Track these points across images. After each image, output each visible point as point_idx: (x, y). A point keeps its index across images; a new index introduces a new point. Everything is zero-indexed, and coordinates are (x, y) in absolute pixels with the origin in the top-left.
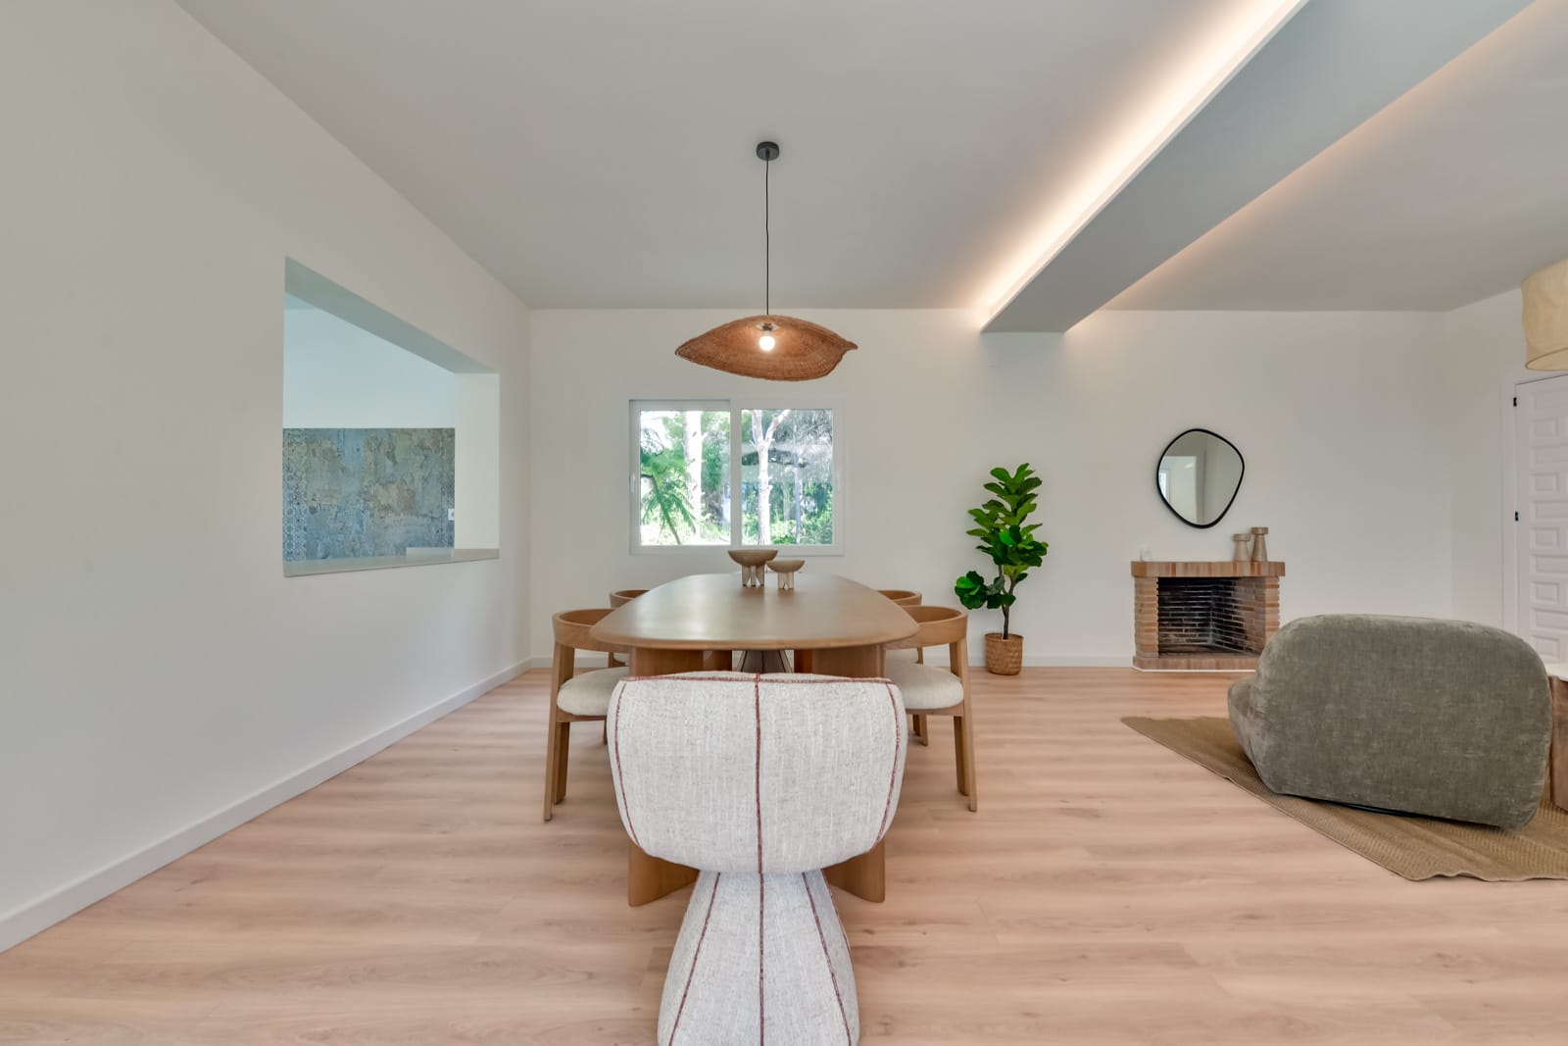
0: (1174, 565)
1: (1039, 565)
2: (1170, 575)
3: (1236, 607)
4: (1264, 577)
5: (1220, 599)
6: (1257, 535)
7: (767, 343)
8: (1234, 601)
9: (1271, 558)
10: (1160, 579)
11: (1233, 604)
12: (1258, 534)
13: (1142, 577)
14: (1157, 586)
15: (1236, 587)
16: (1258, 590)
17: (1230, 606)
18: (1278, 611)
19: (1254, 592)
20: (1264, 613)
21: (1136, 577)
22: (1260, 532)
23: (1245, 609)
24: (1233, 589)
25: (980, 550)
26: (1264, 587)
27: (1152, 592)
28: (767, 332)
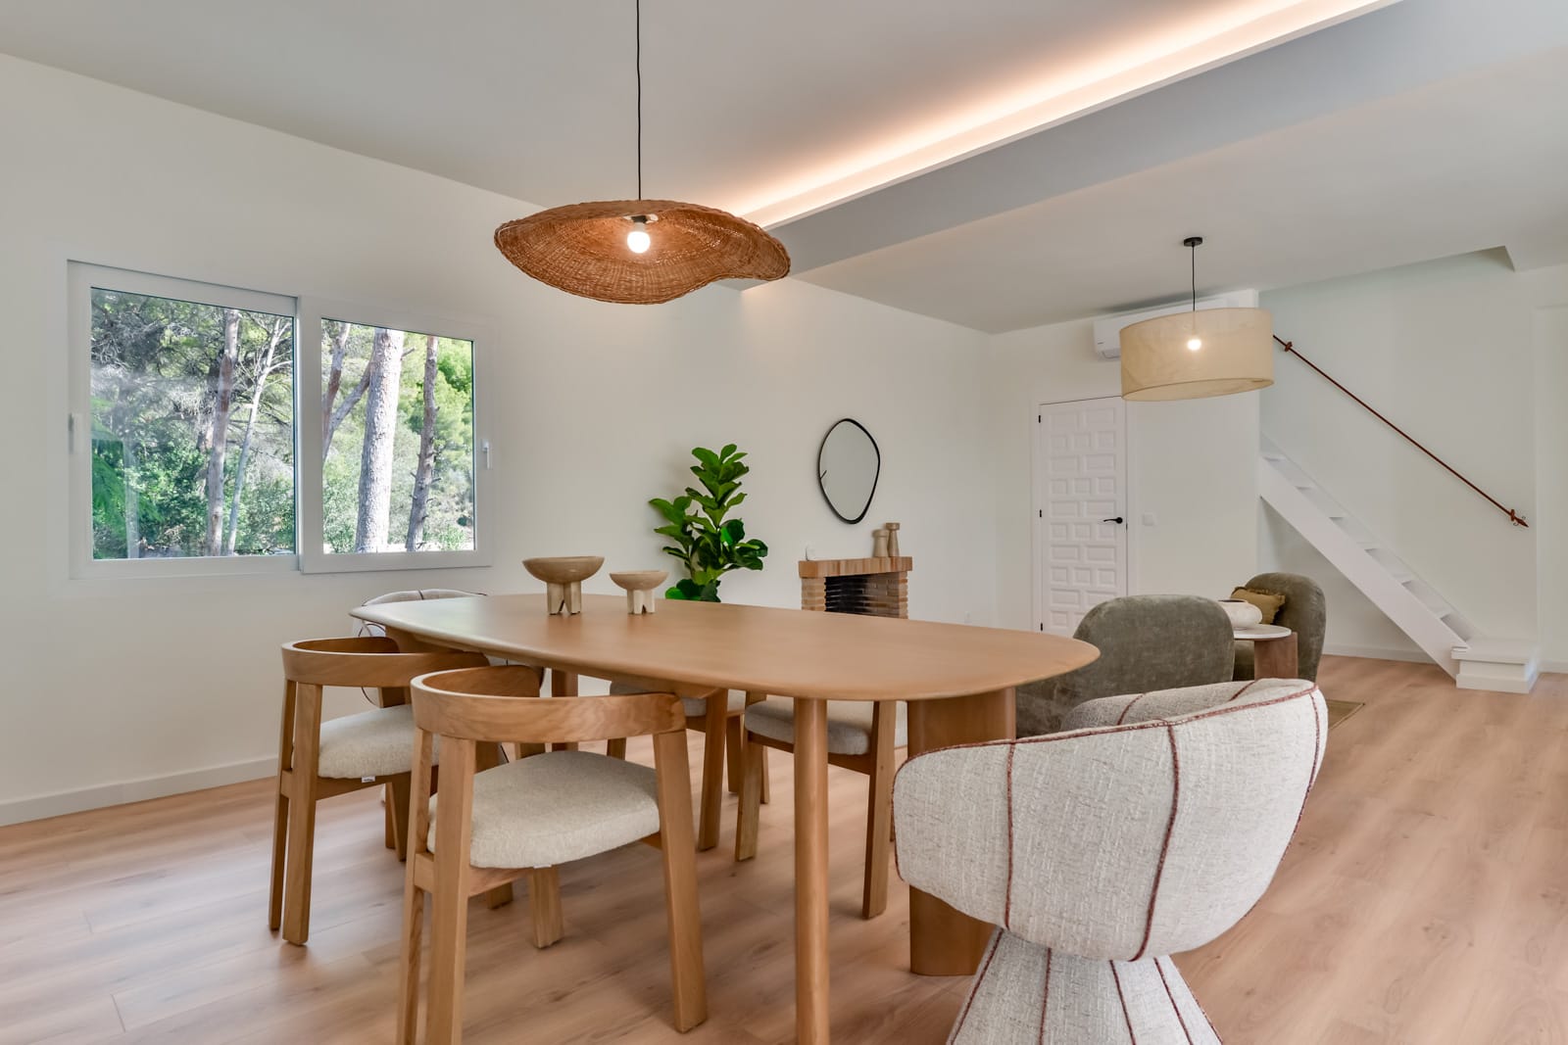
0: (838, 563)
1: (761, 569)
2: (835, 575)
3: (868, 605)
4: (898, 573)
5: (849, 598)
6: (891, 530)
7: (639, 241)
8: (866, 599)
9: (903, 554)
10: (827, 578)
11: (865, 602)
12: (891, 528)
13: (813, 578)
14: (825, 587)
15: (868, 584)
16: (891, 586)
17: (862, 604)
18: (906, 606)
19: (888, 588)
20: (898, 608)
21: (803, 578)
22: (894, 527)
23: (877, 606)
24: (864, 587)
25: (666, 552)
26: (897, 582)
27: (819, 595)
28: (640, 224)
